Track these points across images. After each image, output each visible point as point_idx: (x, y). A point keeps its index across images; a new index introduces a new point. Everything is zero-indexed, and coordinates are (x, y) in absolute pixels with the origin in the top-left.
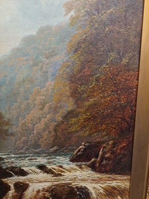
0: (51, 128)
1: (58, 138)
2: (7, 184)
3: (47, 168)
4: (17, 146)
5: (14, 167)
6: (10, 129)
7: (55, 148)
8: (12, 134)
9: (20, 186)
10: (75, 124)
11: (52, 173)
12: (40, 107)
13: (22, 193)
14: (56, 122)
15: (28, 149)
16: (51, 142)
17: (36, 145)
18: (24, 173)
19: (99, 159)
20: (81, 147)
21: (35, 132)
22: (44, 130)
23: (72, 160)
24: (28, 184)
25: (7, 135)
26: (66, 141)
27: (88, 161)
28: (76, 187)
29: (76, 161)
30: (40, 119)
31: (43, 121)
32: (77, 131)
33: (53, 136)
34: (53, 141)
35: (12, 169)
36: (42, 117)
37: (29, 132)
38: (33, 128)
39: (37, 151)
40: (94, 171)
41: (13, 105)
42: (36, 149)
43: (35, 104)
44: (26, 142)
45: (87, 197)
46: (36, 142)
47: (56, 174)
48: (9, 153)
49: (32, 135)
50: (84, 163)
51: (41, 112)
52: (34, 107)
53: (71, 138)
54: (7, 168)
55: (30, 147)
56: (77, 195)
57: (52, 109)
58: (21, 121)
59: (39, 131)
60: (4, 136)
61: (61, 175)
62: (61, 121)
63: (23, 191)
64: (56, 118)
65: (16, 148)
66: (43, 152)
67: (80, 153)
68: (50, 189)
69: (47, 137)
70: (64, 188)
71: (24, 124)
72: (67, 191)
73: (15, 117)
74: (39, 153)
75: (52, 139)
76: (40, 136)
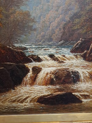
0: (62, 26)
1: (65, 34)
2: (27, 68)
3: (55, 56)
4: (37, 39)
5: (34, 55)
6: (34, 26)
7: (62, 42)
8: (35, 30)
9: (36, 69)
10: (77, 24)
11: (58, 60)
12: (56, 8)
13: (37, 75)
14: (65, 21)
15: (44, 42)
16: (60, 37)
17: (50, 39)
18: (39, 60)
19: (89, 51)
20: (79, 42)
21: (50, 28)
22: (57, 27)
23: (72, 52)
24: (41, 68)
25: (32, 30)
26: (70, 36)
27: (82, 52)
28: (72, 71)
29: (74, 52)
30: (55, 18)
31: (57, 20)
32: (79, 29)
33: (62, 32)
34: (62, 36)
35: (32, 56)
36: (57, 17)
37: (46, 28)
38: (50, 25)
39: (50, 43)
40: (84, 60)
41: (38, 6)
42: (49, 42)
43: (53, 6)
44: (43, 36)
45: (77, 79)
46: (50, 36)
47: (60, 61)
48: (32, 44)
49: (48, 31)
50: (79, 54)
51: (56, 13)
52: (52, 9)
53: (73, 34)
54: (29, 56)
55: (46, 40)
56: (71, 77)
57: (64, 11)
58: (42, 19)
59: (53, 28)
60: (29, 30)
61: (63, 62)
62: (69, 21)
63: (38, 74)
64: (66, 19)
65: (36, 41)
66: (54, 44)
67: (77, 46)
68: (55, 72)
69: (58, 33)
70: (64, 72)
71: (44, 22)
72: (65, 74)
73: (38, 16)
74: (51, 45)
75: (61, 35)
76: (53, 32)
